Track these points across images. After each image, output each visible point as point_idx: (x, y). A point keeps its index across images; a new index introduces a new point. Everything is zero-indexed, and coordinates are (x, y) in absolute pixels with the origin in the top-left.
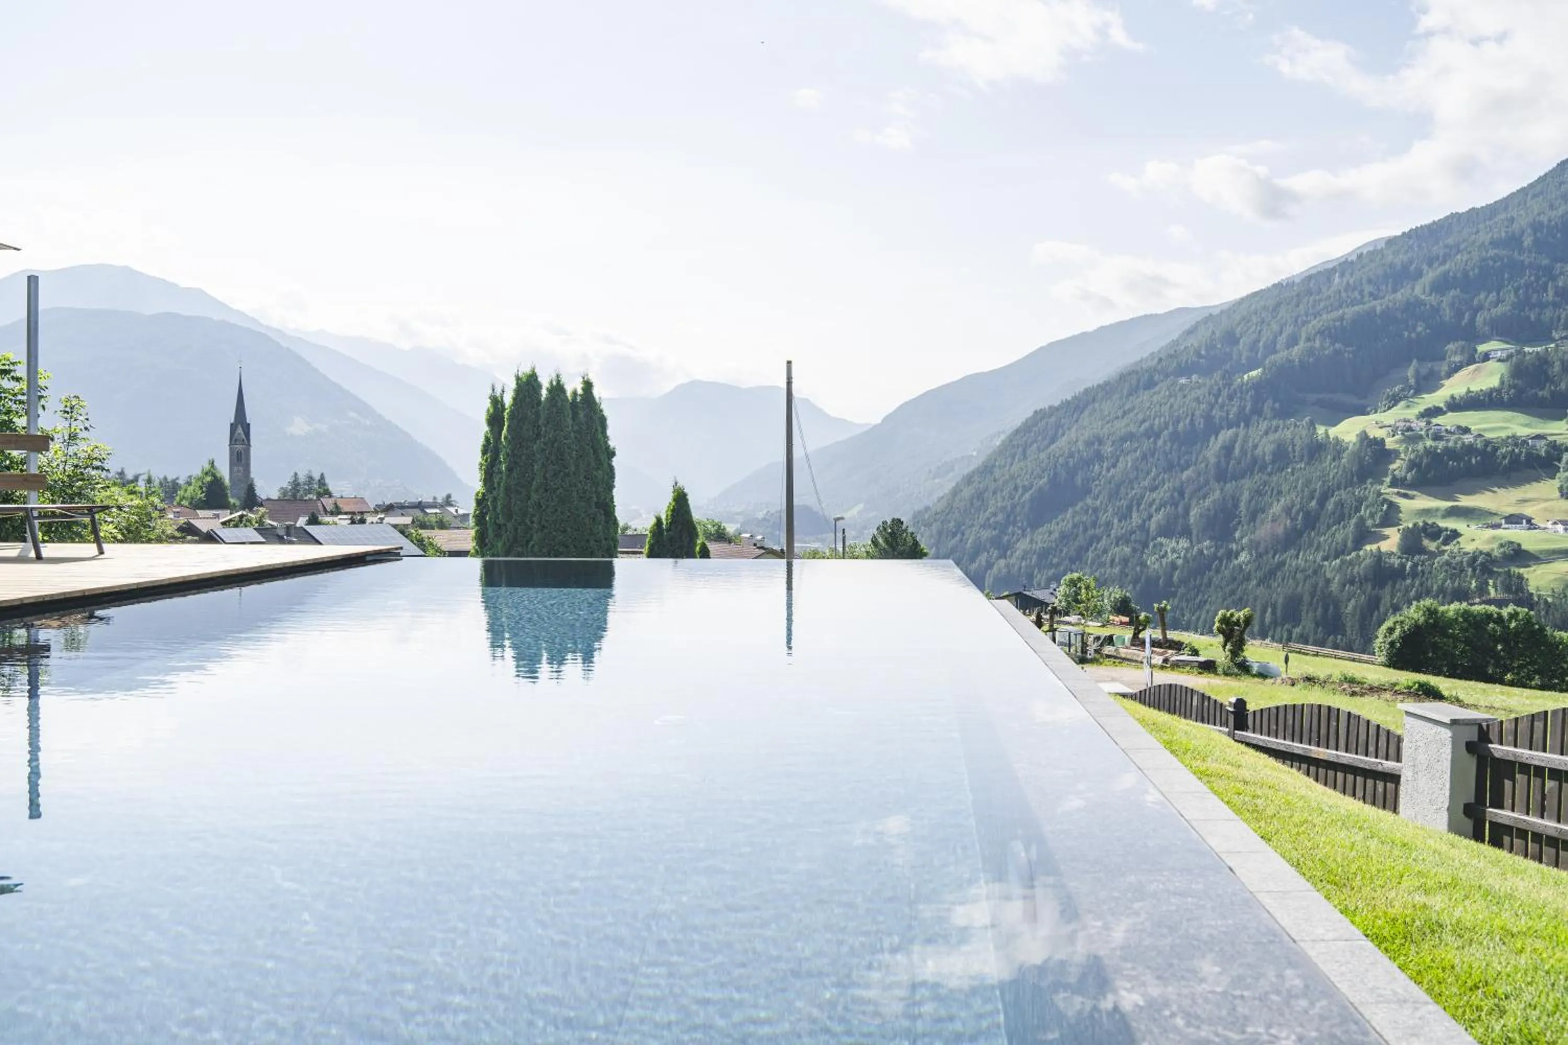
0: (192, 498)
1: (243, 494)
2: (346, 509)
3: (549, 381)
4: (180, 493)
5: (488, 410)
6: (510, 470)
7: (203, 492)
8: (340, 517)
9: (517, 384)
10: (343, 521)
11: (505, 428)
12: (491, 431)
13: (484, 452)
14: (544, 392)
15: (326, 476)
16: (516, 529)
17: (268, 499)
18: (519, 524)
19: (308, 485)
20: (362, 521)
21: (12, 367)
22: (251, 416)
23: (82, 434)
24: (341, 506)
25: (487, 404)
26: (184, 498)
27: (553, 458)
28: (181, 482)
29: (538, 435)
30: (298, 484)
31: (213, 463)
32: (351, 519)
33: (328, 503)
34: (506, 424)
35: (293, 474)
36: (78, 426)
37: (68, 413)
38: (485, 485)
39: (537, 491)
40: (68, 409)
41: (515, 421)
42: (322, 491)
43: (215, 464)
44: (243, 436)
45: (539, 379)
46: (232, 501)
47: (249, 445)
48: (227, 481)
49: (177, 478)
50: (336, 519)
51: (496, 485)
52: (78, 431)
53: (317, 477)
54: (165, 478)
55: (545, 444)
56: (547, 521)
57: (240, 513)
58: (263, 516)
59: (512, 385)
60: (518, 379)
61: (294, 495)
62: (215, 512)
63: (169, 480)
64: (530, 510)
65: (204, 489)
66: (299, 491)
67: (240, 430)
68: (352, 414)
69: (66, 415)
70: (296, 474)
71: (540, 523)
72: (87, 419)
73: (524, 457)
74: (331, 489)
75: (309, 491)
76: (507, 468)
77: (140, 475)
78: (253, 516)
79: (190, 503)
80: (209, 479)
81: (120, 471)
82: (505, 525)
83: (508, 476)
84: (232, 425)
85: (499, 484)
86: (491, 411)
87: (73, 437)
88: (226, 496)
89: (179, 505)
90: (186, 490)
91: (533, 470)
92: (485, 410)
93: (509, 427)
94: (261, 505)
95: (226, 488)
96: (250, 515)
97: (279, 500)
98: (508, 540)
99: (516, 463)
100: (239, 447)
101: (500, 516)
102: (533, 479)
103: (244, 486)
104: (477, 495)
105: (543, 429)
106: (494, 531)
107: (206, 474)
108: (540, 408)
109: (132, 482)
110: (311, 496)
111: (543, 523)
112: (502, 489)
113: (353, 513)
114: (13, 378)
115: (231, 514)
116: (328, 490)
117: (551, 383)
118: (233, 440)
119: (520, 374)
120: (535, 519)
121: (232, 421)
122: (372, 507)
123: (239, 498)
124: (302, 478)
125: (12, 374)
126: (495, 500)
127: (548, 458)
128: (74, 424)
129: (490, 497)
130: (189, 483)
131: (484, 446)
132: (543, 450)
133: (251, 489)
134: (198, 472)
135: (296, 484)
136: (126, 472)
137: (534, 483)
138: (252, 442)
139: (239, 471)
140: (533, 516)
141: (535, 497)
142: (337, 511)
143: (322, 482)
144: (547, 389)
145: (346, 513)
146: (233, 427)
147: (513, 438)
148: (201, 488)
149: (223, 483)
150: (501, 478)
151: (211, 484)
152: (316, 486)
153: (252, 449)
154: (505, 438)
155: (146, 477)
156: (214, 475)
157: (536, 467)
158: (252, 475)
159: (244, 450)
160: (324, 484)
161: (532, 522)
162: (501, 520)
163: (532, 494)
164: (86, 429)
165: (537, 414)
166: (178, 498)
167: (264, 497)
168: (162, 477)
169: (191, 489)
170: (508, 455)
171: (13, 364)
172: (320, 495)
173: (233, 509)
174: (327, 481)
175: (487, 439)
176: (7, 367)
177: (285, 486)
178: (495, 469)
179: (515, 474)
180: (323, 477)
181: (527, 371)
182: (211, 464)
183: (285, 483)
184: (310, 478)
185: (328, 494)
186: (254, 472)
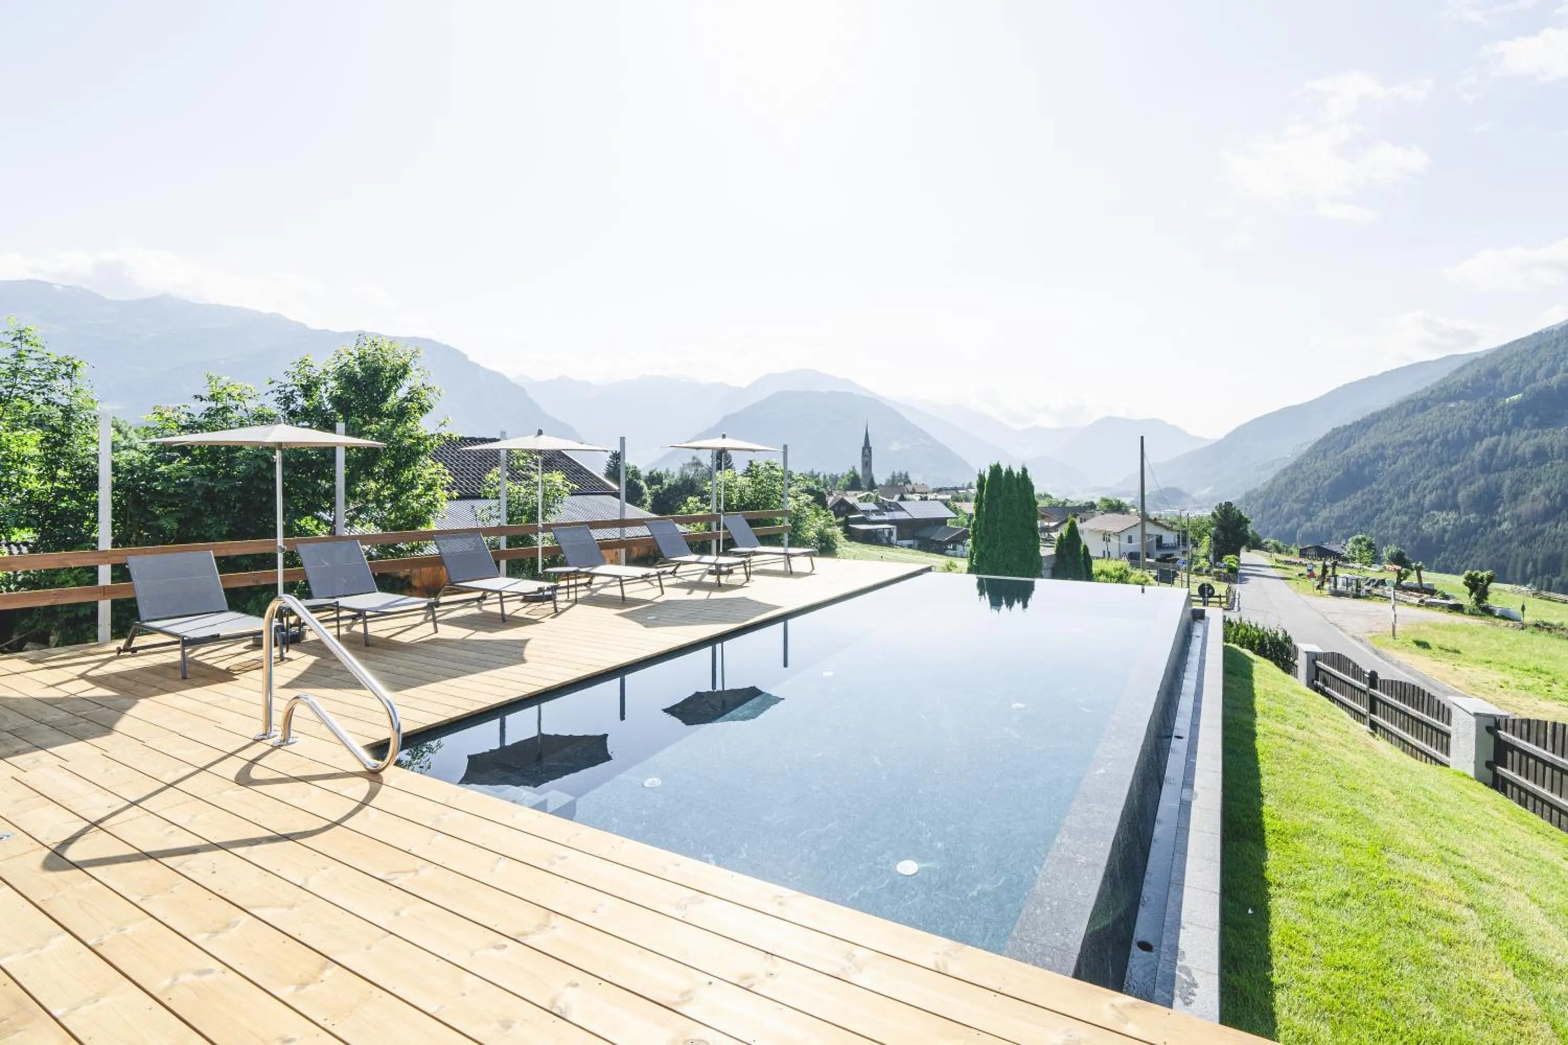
0: (844, 486)
1: (868, 482)
2: (918, 491)
4: (840, 482)
7: (849, 482)
8: (915, 495)
9: (991, 469)
10: (916, 498)
11: (985, 491)
12: (979, 490)
14: (1003, 474)
17: (881, 486)
19: (899, 478)
22: (871, 444)
24: (915, 489)
26: (841, 485)
27: (1008, 506)
28: (841, 477)
29: (1001, 494)
30: (895, 478)
33: (909, 487)
34: (986, 488)
39: (1000, 522)
41: (990, 488)
42: (906, 481)
44: (868, 454)
45: (1001, 468)
46: (863, 487)
47: (871, 458)
48: (861, 477)
49: (839, 475)
50: (913, 497)
51: (981, 518)
53: (904, 473)
54: (833, 475)
55: (1004, 499)
57: (867, 494)
58: (878, 495)
59: (988, 470)
60: (991, 467)
61: (893, 484)
62: (855, 493)
63: (835, 476)
65: (850, 479)
67: (867, 451)
70: (893, 473)
73: (994, 505)
75: (900, 481)
76: (986, 510)
79: (843, 489)
80: (852, 475)
83: (987, 514)
86: (979, 481)
88: (860, 483)
89: (838, 489)
90: (842, 481)
91: (998, 512)
92: (976, 481)
94: (877, 489)
95: (860, 480)
96: (872, 494)
97: (886, 486)
99: (990, 508)
100: (866, 459)
102: (998, 516)
103: (869, 478)
105: (1003, 492)
107: (851, 472)
108: (1002, 480)
110: (901, 484)
112: (984, 520)
113: (922, 493)
115: (863, 494)
116: (909, 480)
117: (1007, 469)
118: (864, 456)
119: (992, 465)
121: (863, 447)
122: (931, 489)
123: (866, 486)
124: (897, 474)
127: (1005, 506)
130: (843, 478)
131: (976, 498)
132: (1003, 501)
133: (872, 481)
134: (847, 472)
137: (999, 518)
139: (866, 471)
141: (999, 525)
142: (913, 492)
143: (906, 476)
144: (1005, 473)
145: (918, 494)
146: (864, 449)
148: (848, 478)
149: (859, 478)
150: (983, 516)
151: (853, 477)
152: (903, 478)
153: (872, 460)
154: (985, 495)
155: (823, 475)
156: (854, 473)
159: (868, 460)
160: (908, 477)
162: (984, 535)
165: (1001, 484)
166: (837, 485)
167: (878, 484)
168: (831, 474)
169: (844, 480)
170: (987, 503)
172: (905, 483)
173: (864, 491)
174: (909, 475)
178: (981, 510)
179: (990, 514)
180: (907, 473)
181: (995, 463)
182: (854, 468)
183: (889, 477)
184: (901, 474)
185: (909, 482)
186: (874, 472)
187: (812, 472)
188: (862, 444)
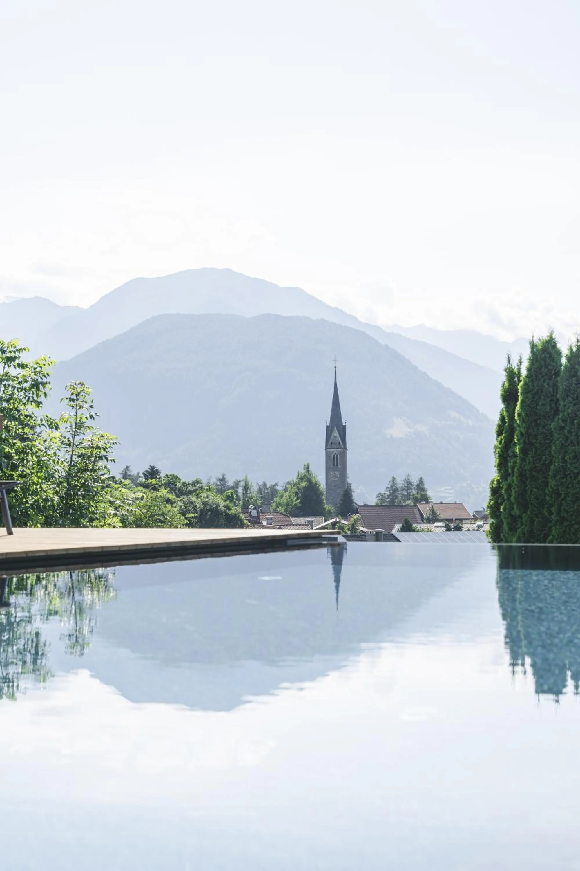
0: (288, 505)
1: (339, 500)
2: (442, 517)
3: (568, 347)
4: (277, 499)
5: (504, 384)
6: (524, 451)
7: (298, 499)
8: (437, 524)
9: (532, 352)
10: (438, 527)
11: (519, 403)
12: (507, 407)
13: (499, 433)
14: (564, 361)
15: (425, 480)
16: (532, 522)
17: (365, 506)
18: (536, 516)
19: (407, 490)
20: (458, 528)
21: (17, 354)
22: (346, 419)
23: (89, 423)
24: (438, 512)
25: (503, 377)
26: (280, 504)
27: (573, 438)
28: (279, 488)
29: (557, 412)
30: (396, 490)
31: (308, 468)
32: (446, 526)
33: (425, 509)
34: (520, 399)
35: (391, 479)
36: (84, 413)
37: (73, 400)
38: (499, 470)
39: (555, 476)
40: (74, 397)
41: (530, 395)
42: (419, 496)
43: (311, 469)
44: (339, 439)
45: (558, 346)
46: (327, 507)
47: (345, 449)
48: (323, 486)
49: (276, 485)
50: (432, 526)
51: (510, 471)
52: (84, 420)
53: (415, 481)
54: (265, 485)
55: (564, 421)
56: (567, 512)
57: (334, 520)
58: (355, 523)
59: (527, 354)
60: (533, 346)
61: (392, 501)
62: (310, 519)
63: (268, 486)
64: (548, 498)
65: (300, 495)
66: (397, 497)
67: (336, 433)
68: (454, 414)
69: (72, 403)
70: (394, 478)
71: (558, 514)
72: (91, 407)
73: (540, 437)
74: (430, 493)
75: (408, 497)
76: (521, 450)
77: (240, 481)
78: (346, 523)
79: (286, 510)
80: (304, 484)
81: (221, 477)
82: (520, 517)
83: (523, 460)
84: (327, 427)
85: (513, 468)
86: (507, 385)
87: (80, 426)
88: (321, 502)
89: (275, 512)
90: (282, 497)
91: (550, 452)
92: (501, 384)
93: (523, 402)
94: (357, 512)
95: (321, 494)
96: (343, 521)
97: (377, 506)
98: (524, 533)
99: (531, 444)
100: (335, 451)
101: (515, 507)
102: (551, 462)
103: (341, 491)
104: (492, 482)
105: (562, 403)
106: (508, 524)
107: (302, 479)
108: (559, 379)
109: (232, 488)
110: (408, 502)
111: (563, 514)
112: (516, 475)
113: (451, 520)
114: (19, 365)
115: (325, 521)
116: (426, 495)
117: (571, 349)
118: (329, 443)
119: (536, 341)
120: (553, 510)
121: (328, 424)
122: (471, 514)
123: (335, 504)
124: (400, 483)
125: (17, 361)
126: (509, 486)
127: (567, 439)
128: (80, 412)
129: (504, 485)
130: (286, 490)
131: (499, 426)
132: (562, 428)
133: (347, 495)
134: (294, 478)
135: (394, 489)
136: (227, 478)
137: (552, 467)
138: (348, 446)
139: (336, 477)
140: (551, 506)
141: (552, 483)
142: (433, 518)
143: (421, 487)
144: (566, 356)
145: (441, 521)
146: (329, 430)
147: (526, 415)
148: (296, 494)
149: (318, 489)
150: (515, 462)
151: (306, 489)
152: (414, 492)
153: (348, 453)
154: (519, 415)
155: (243, 483)
156: (309, 481)
157: (554, 448)
158: (349, 480)
159: (340, 453)
160: (423, 490)
161: (551, 513)
162: (516, 512)
163: (550, 480)
164: (91, 417)
165: (555, 386)
166: (274, 505)
167: (361, 503)
168: (261, 483)
169: (286, 495)
170: (522, 434)
171: (19, 350)
172: (417, 501)
173: (327, 515)
174: (426, 486)
175: (502, 418)
176: (13, 355)
177: (383, 492)
178: (510, 452)
179: (530, 458)
180: (421, 481)
181: (545, 336)
182: (307, 468)
183: (383, 489)
184: (409, 483)
185: (426, 499)
186: (352, 477)
187: (223, 480)
188: (326, 418)
